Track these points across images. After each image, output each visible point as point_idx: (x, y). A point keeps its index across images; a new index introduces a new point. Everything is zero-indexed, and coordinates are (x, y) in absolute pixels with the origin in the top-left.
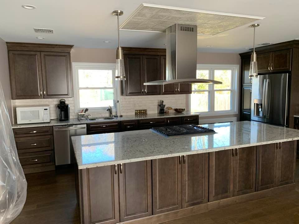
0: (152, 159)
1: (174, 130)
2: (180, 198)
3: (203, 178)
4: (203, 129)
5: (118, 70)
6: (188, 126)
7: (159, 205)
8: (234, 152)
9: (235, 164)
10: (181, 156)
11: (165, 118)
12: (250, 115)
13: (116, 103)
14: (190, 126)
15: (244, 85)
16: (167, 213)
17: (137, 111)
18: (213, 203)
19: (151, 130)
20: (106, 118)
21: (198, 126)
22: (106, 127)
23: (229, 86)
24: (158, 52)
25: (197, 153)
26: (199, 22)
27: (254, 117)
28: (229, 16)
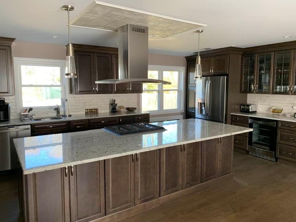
0: (105, 159)
1: (127, 129)
2: (132, 196)
3: (155, 174)
4: (154, 127)
5: (68, 68)
6: (140, 124)
7: (112, 204)
8: (182, 147)
9: (183, 158)
10: (134, 154)
11: (117, 117)
12: (195, 113)
13: (64, 102)
14: (143, 124)
15: (189, 85)
16: (120, 212)
17: (88, 110)
18: (164, 198)
19: (103, 130)
20: (53, 118)
21: (150, 124)
22: (54, 127)
23: (175, 87)
24: (110, 51)
25: (149, 150)
26: (150, 24)
27: (198, 115)
28: (178, 21)
